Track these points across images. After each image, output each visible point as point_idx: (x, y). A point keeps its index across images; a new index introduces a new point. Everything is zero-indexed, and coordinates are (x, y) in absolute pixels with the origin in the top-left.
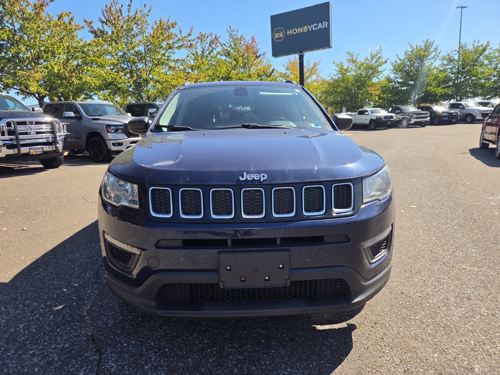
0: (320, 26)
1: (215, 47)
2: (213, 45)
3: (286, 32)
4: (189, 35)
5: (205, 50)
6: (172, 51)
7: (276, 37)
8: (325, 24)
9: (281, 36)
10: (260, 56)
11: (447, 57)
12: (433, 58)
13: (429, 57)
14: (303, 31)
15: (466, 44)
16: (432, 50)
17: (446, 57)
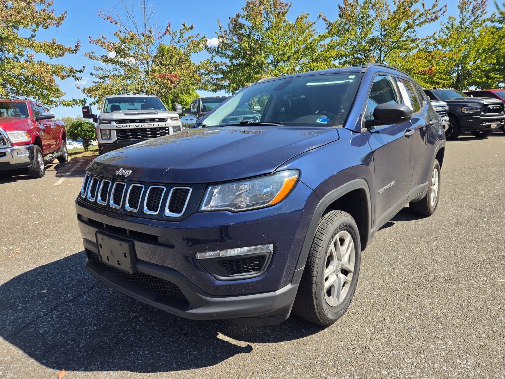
1: (480, 14)
2: (479, 12)
4: (434, 6)
5: (465, 20)
6: (413, 30)
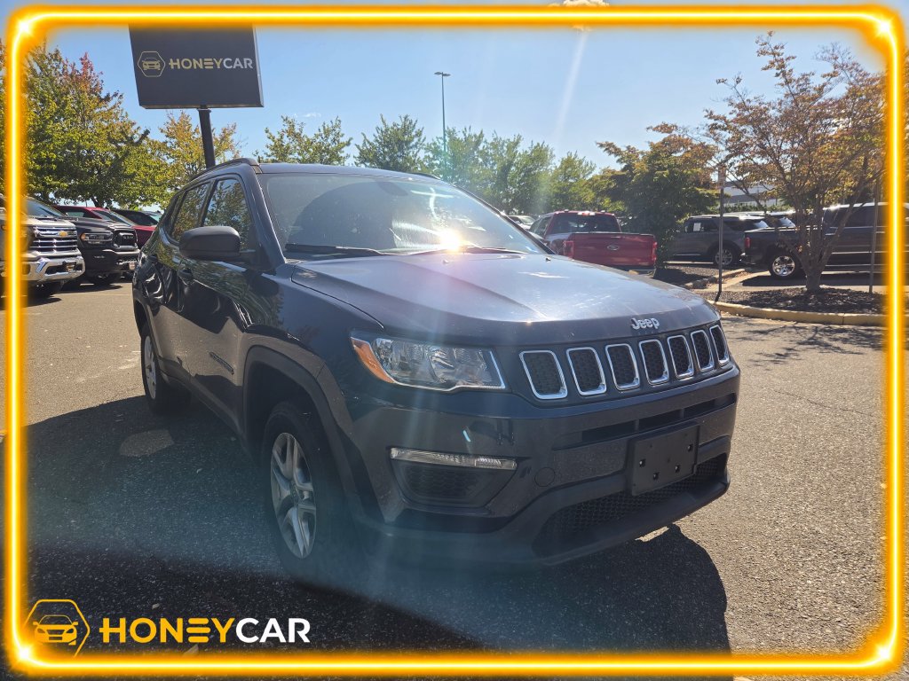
0: (237, 63)
3: (168, 62)
7: (146, 67)
8: (247, 62)
9: (157, 67)
10: (107, 99)
11: (433, 146)
12: (416, 146)
13: (411, 145)
14: (204, 66)
15: (454, 130)
16: (414, 133)
17: (431, 147)
